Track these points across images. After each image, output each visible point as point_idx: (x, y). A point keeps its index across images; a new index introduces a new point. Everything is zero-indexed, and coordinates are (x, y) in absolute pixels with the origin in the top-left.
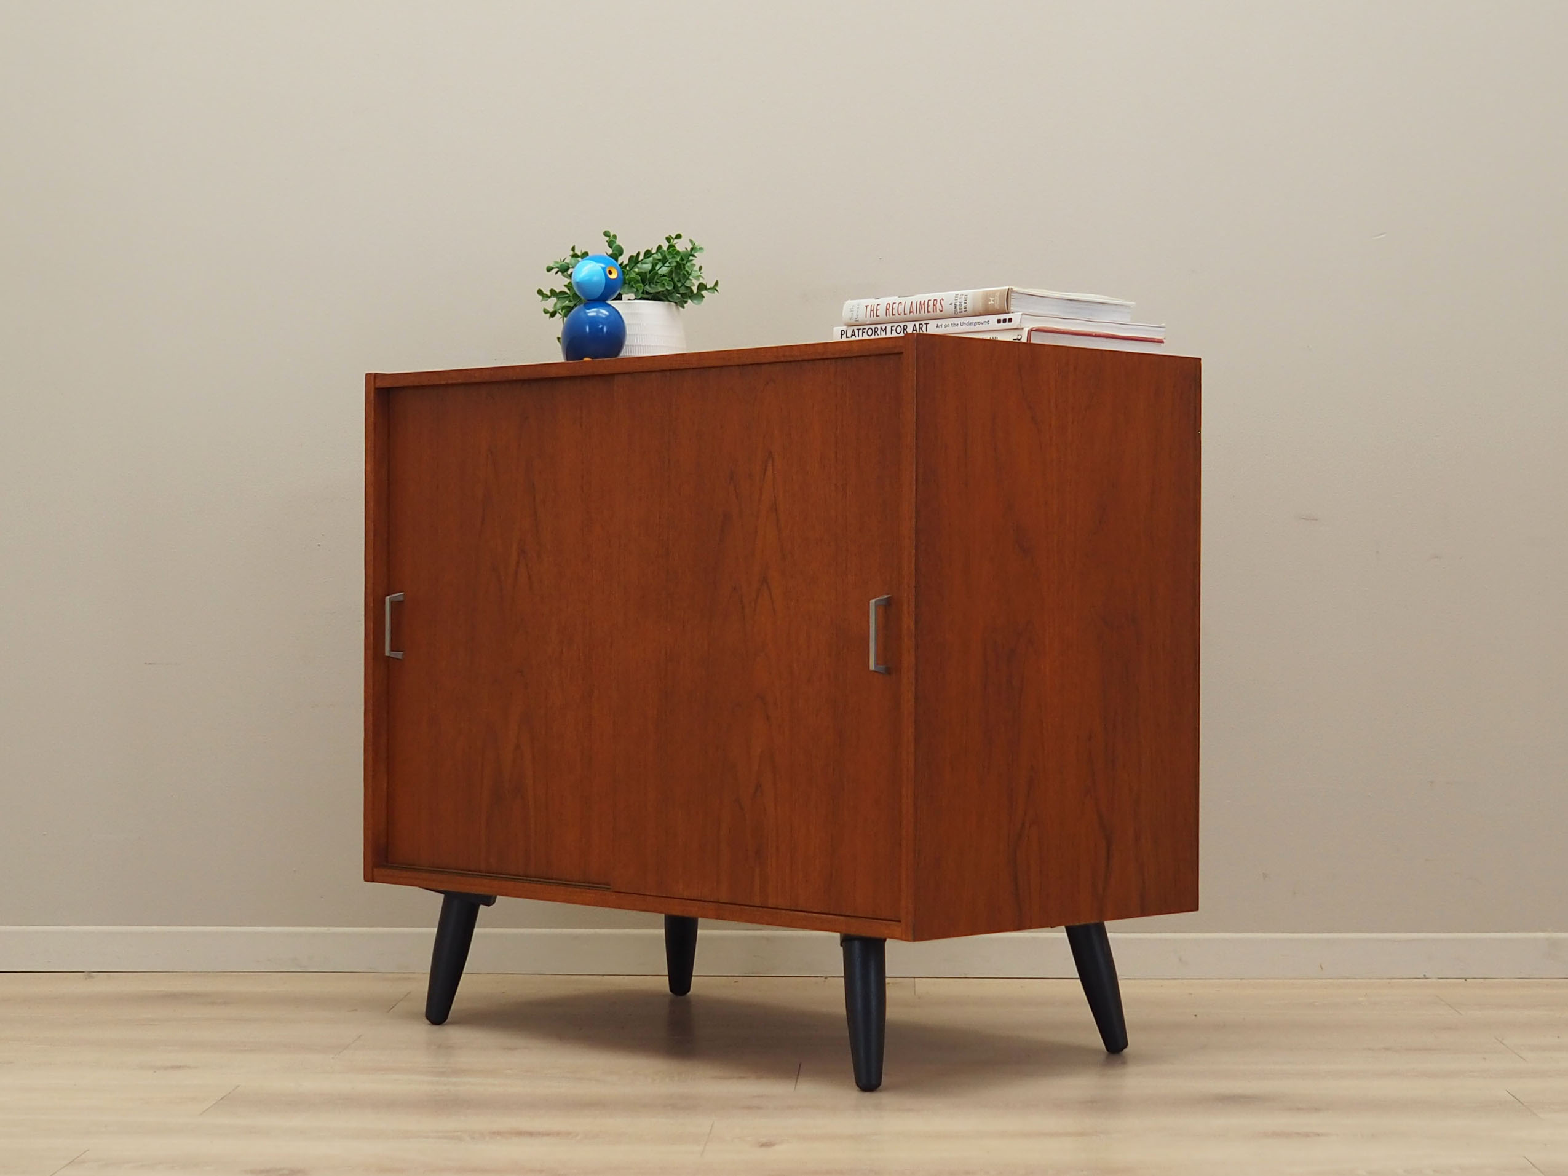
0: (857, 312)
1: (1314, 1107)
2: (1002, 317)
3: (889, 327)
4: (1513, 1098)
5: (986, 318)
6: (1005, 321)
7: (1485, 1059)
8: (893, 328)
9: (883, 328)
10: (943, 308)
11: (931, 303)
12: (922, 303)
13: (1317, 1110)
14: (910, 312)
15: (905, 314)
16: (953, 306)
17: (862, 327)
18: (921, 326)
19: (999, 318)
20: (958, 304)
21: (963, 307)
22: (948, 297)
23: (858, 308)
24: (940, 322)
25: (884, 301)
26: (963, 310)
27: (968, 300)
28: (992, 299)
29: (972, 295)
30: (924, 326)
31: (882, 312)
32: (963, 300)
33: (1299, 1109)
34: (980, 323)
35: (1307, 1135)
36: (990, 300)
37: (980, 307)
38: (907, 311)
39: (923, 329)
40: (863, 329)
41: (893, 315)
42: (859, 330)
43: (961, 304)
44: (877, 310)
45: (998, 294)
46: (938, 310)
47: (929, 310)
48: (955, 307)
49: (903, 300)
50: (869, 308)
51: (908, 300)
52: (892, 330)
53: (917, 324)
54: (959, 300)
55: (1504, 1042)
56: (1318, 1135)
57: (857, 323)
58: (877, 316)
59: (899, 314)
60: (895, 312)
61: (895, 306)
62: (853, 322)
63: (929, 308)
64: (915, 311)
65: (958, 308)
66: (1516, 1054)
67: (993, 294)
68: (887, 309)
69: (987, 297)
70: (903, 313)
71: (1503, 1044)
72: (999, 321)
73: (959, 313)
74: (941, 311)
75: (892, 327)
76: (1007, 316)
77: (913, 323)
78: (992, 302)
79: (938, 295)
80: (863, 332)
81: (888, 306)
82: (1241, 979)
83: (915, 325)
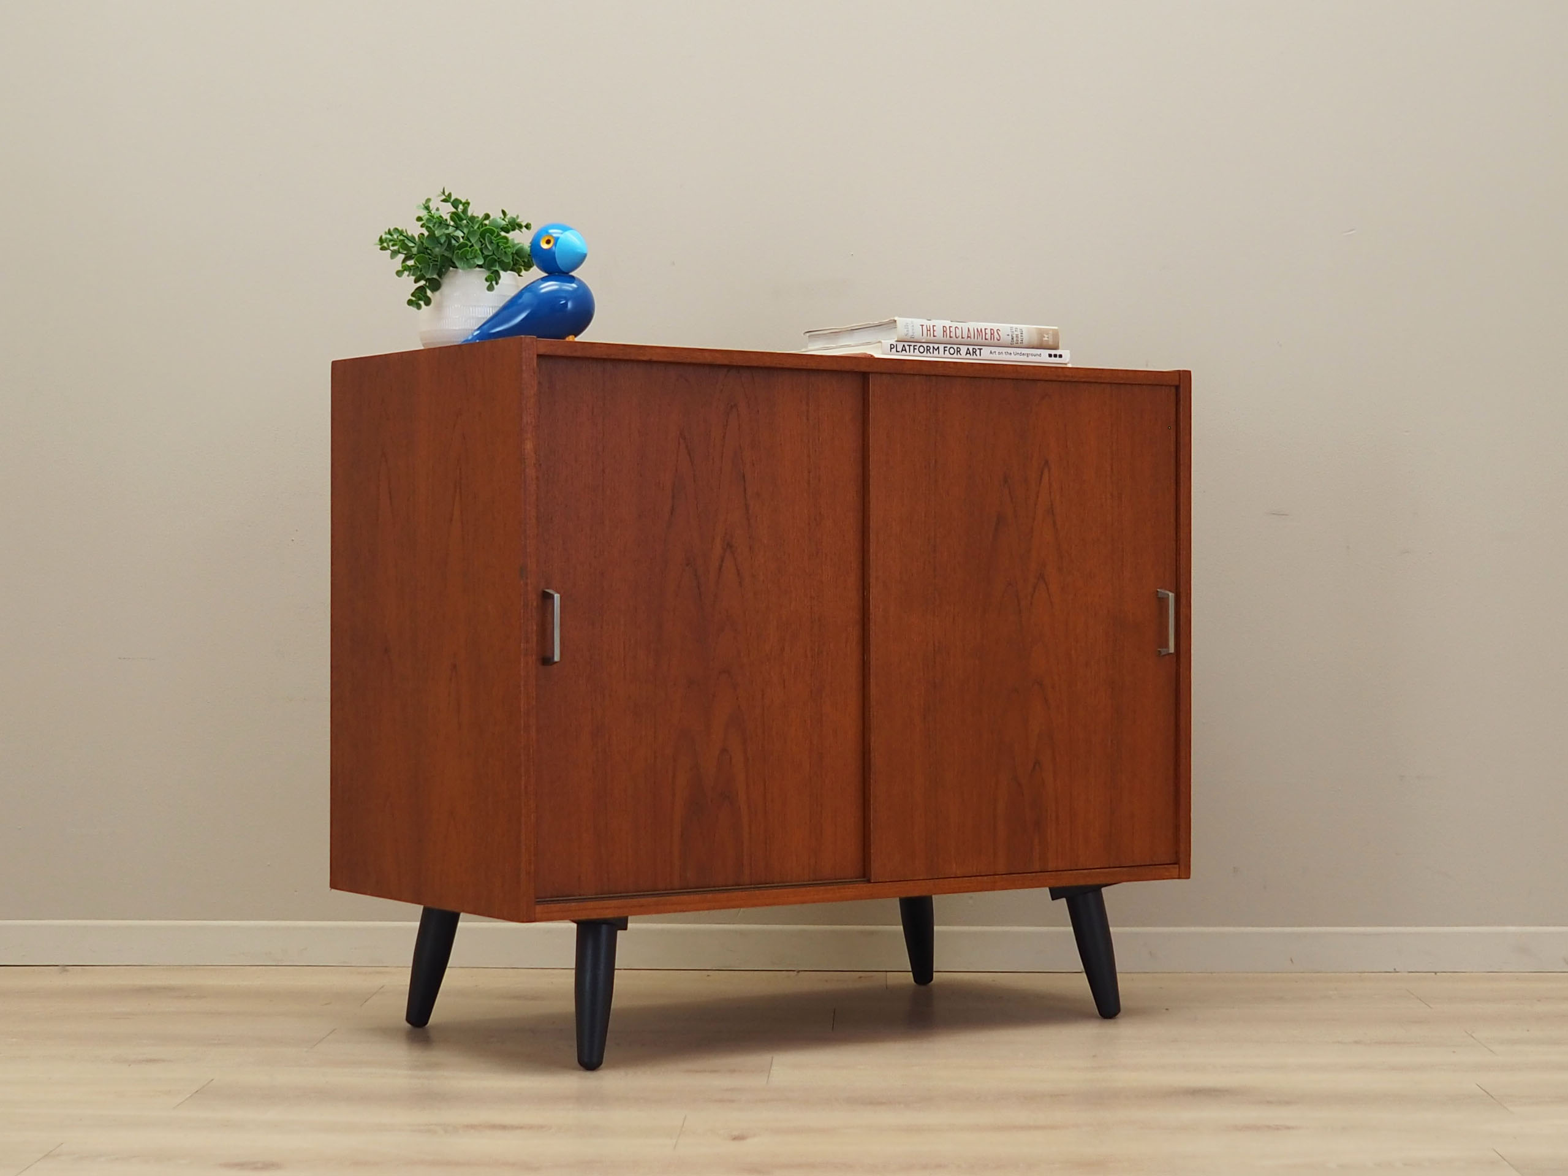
0: (913, 329)
1: (1287, 1100)
2: (1053, 352)
3: (941, 347)
4: (1483, 1091)
5: (1038, 351)
6: (1055, 356)
7: (1454, 1052)
8: (946, 349)
9: (936, 347)
10: (999, 336)
11: (988, 331)
12: (979, 330)
13: (1288, 1103)
14: (968, 337)
15: (962, 338)
16: (1010, 337)
17: (913, 344)
18: (974, 350)
19: (1050, 353)
20: (1015, 336)
21: (1020, 340)
22: (1005, 329)
23: (913, 326)
24: (993, 349)
25: (939, 324)
26: (1019, 342)
27: (1023, 332)
28: (1046, 336)
29: (1028, 330)
30: (978, 351)
31: (939, 333)
32: (1019, 333)
33: (1269, 1103)
34: (1032, 355)
35: (1277, 1128)
36: (1044, 337)
37: (1035, 341)
38: (965, 335)
39: (977, 353)
40: (914, 346)
41: (950, 337)
42: (910, 346)
43: (1017, 335)
44: (934, 331)
45: (1051, 332)
46: (995, 338)
47: (987, 338)
48: (1013, 339)
49: (959, 325)
50: (924, 327)
51: (965, 326)
52: (945, 350)
53: (971, 348)
54: (1016, 333)
55: (1474, 1035)
56: (1288, 1128)
57: (912, 339)
58: (934, 336)
59: (957, 338)
60: (953, 334)
61: (953, 329)
62: (908, 338)
63: (987, 336)
64: (972, 336)
65: (1015, 339)
66: (1486, 1047)
67: (1047, 332)
68: (944, 331)
69: (1041, 333)
70: (961, 337)
71: (1472, 1037)
72: (1050, 356)
73: (1015, 343)
74: (998, 340)
75: (945, 347)
76: (1058, 352)
77: (967, 347)
78: (1046, 339)
79: (995, 326)
80: (914, 349)
81: (945, 328)
82: (1211, 973)
83: (968, 349)
